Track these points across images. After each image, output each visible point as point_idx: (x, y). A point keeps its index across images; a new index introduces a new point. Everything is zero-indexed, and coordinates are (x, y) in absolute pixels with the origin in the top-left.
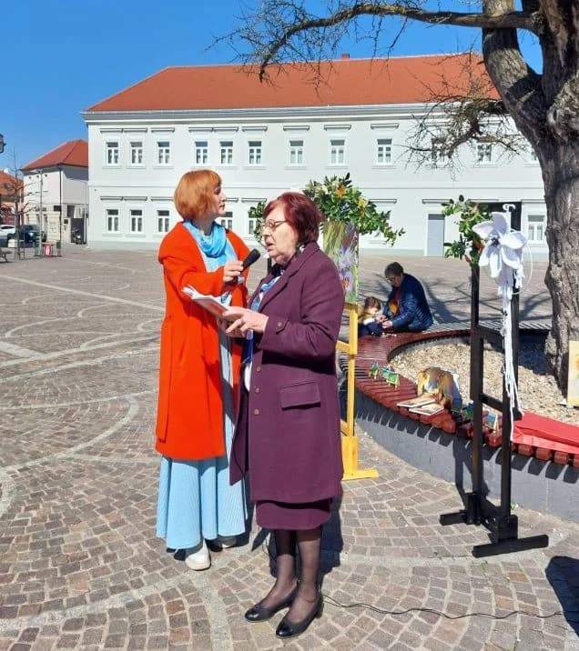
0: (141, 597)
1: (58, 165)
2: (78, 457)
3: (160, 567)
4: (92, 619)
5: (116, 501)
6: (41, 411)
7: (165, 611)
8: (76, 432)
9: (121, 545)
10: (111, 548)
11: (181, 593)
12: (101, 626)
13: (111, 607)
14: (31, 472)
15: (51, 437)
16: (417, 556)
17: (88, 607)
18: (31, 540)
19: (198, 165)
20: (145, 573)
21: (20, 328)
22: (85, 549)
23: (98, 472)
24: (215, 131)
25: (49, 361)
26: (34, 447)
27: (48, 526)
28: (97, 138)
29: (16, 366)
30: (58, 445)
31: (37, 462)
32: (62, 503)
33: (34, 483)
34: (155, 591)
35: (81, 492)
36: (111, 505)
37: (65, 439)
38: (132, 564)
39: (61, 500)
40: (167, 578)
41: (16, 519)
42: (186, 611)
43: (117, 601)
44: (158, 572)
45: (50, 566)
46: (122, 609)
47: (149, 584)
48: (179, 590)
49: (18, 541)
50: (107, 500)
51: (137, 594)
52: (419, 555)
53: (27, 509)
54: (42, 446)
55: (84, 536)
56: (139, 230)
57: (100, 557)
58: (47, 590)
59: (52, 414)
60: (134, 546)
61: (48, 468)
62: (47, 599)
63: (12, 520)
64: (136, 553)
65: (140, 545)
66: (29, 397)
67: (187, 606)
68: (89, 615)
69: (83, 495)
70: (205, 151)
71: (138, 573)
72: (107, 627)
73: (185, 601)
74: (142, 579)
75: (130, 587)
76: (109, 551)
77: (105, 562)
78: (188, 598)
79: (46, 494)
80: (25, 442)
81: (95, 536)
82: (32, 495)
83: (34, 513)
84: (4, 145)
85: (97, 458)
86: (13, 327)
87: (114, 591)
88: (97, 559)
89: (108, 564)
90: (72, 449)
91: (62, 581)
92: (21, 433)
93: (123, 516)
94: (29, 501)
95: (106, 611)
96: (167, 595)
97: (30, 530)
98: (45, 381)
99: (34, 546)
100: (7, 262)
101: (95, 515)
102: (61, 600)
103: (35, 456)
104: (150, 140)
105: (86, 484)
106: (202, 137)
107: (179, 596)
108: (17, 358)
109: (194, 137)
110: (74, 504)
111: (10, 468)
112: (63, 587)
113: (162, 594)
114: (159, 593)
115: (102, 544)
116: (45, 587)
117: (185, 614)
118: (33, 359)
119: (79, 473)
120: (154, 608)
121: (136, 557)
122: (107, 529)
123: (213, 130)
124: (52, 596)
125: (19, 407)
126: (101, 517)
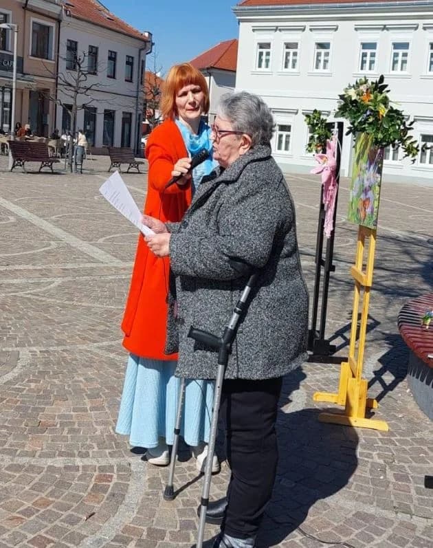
0: (80, 464)
1: (208, 69)
2: (96, 351)
3: (112, 448)
4: (31, 468)
5: (107, 391)
6: (89, 309)
7: (93, 479)
8: (108, 331)
9: (89, 424)
10: (79, 424)
11: (115, 471)
12: (36, 475)
13: (52, 464)
14: (51, 354)
15: (84, 331)
16: (372, 504)
17: (34, 460)
18: (18, 404)
19: (363, 72)
20: (96, 449)
21: (116, 236)
22: (57, 420)
23: (106, 366)
24: (388, 29)
25: (124, 269)
26: (65, 336)
27: (39, 397)
28: (248, 37)
29: (92, 269)
30: (84, 339)
31: (60, 349)
32: (61, 383)
33: (46, 364)
34: (95, 463)
35: (81, 379)
36: (101, 394)
37: (95, 335)
38: (89, 440)
39: (61, 381)
40: (111, 457)
41: (17, 386)
42: (111, 484)
43: (59, 462)
44: (107, 451)
45: (23, 426)
46: (59, 469)
47: (93, 457)
48: (115, 468)
49: (7, 401)
50: (100, 389)
51: (79, 462)
52: (375, 503)
53: (29, 381)
54: (72, 336)
55: (63, 410)
56: (286, 149)
57: (66, 429)
58: (11, 440)
59: (96, 313)
60: (99, 428)
61: (65, 354)
62: (6, 446)
63: (12, 386)
64: (98, 433)
65: (105, 429)
66: (86, 296)
67: (115, 480)
68: (30, 465)
69: (81, 381)
70: (373, 55)
71: (91, 447)
72: (39, 476)
73: (115, 476)
74: (90, 453)
75: (76, 455)
76: (76, 426)
77: (68, 433)
78: (118, 475)
79: (51, 373)
80: (58, 331)
81: (72, 413)
82: (39, 372)
83: (33, 385)
84: (153, 44)
85: (112, 355)
86: (110, 233)
87: (61, 454)
88: (63, 429)
89: (69, 435)
90: (95, 344)
91: (26, 437)
92: (60, 323)
93: (106, 404)
94: (34, 375)
95: (46, 466)
96: (102, 469)
97: (22, 396)
98: (108, 285)
99: (18, 408)
100: (139, 173)
101: (82, 398)
102: (17, 450)
103: (60, 343)
104: (307, 40)
105: (89, 373)
106: (369, 37)
107: (113, 472)
108: (98, 262)
109: (360, 38)
110: (69, 386)
111: (34, 349)
112: (23, 441)
113: (99, 468)
114: (98, 465)
115: (74, 420)
116: (9, 438)
117: (109, 486)
118: (111, 265)
119: (89, 364)
120: (85, 474)
121: (96, 436)
122: (85, 410)
123: (385, 28)
124: (11, 446)
125: (71, 303)
126: (87, 401)
